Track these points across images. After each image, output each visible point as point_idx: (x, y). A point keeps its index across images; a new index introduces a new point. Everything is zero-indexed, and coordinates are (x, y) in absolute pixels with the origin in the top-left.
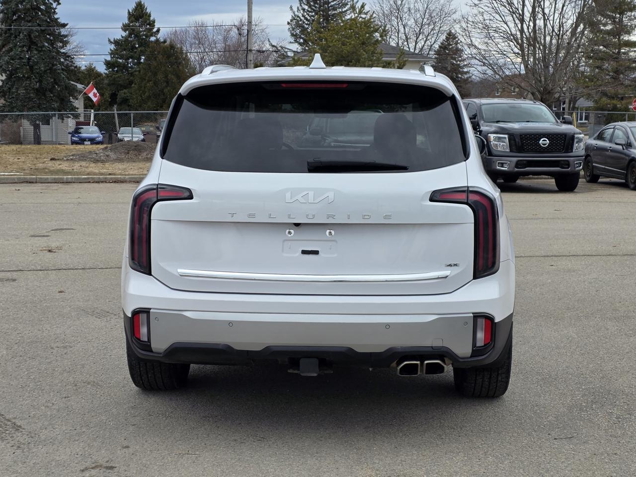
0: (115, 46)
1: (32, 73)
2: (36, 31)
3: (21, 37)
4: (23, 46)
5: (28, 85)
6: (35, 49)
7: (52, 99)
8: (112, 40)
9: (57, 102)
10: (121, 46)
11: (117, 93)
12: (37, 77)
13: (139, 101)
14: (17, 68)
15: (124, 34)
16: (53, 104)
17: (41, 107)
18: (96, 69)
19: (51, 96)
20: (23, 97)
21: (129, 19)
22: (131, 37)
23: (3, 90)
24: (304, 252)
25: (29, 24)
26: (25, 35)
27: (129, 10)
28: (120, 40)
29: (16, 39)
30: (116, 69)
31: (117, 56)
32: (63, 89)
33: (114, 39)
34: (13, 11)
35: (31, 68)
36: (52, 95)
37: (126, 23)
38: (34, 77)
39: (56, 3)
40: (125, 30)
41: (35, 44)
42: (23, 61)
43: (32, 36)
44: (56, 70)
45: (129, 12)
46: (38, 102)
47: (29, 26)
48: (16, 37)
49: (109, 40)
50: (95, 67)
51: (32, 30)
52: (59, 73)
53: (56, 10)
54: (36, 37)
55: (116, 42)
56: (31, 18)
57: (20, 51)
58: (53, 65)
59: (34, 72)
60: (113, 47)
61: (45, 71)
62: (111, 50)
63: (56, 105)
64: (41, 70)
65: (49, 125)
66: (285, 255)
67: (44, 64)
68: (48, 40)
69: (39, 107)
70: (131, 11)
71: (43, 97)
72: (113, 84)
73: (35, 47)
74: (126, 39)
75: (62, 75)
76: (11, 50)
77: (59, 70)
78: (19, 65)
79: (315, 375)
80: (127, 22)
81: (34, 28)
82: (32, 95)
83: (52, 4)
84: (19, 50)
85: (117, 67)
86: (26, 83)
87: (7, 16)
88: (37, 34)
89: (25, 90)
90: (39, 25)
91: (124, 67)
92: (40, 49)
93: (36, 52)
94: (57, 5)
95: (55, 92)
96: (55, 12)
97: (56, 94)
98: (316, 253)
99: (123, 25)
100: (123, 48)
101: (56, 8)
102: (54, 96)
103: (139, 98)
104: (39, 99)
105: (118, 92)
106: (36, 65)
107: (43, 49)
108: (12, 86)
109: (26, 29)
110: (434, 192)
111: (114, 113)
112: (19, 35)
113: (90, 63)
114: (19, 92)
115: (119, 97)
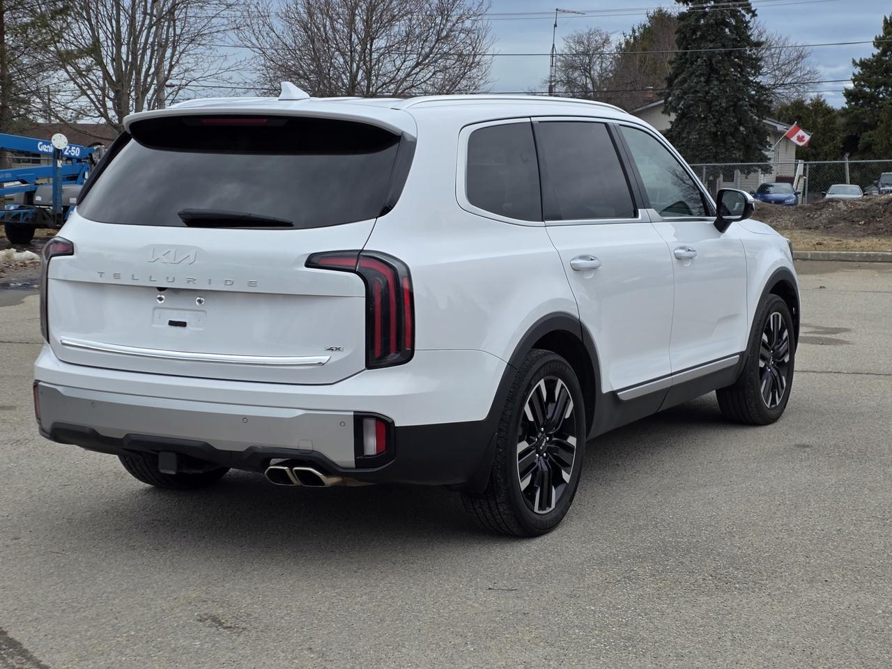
0: (862, 69)
1: (710, 112)
2: (719, 54)
3: (699, 63)
4: (701, 75)
5: (702, 127)
6: (716, 78)
7: (733, 147)
8: (858, 61)
9: (740, 150)
10: (871, 68)
11: (858, 136)
12: (716, 117)
13: (884, 146)
14: (691, 105)
15: (877, 51)
16: (735, 154)
17: (718, 158)
18: (826, 103)
19: (732, 143)
20: (694, 144)
21: (885, 29)
22: (886, 56)
23: (671, 135)
24: (172, 323)
25: (711, 45)
26: (705, 60)
27: (885, 18)
28: (869, 60)
29: (692, 66)
30: (861, 102)
31: (863, 83)
32: (750, 132)
33: (861, 59)
34: (691, 29)
35: (709, 103)
36: (734, 141)
37: (880, 36)
38: (711, 117)
39: (750, 14)
40: (878, 47)
41: (716, 71)
42: (699, 95)
43: (714, 61)
44: (742, 106)
45: (886, 20)
46: (715, 151)
47: (710, 48)
48: (692, 63)
49: (854, 62)
50: (824, 101)
51: (714, 52)
52: (745, 111)
53: (749, 25)
54: (719, 62)
55: (863, 64)
56: (714, 37)
57: (696, 83)
58: (739, 100)
59: (713, 109)
60: (858, 70)
61: (726, 109)
62: (854, 74)
63: (738, 154)
64: (722, 108)
65: (733, 181)
66: (154, 325)
67: (726, 98)
68: (736, 66)
69: (715, 157)
70: (888, 18)
71: (722, 144)
72: (855, 123)
73: (716, 76)
74: (878, 59)
75: (749, 112)
76: (684, 81)
77: (746, 106)
78: (692, 100)
79: (173, 473)
80: (882, 34)
81: (717, 51)
82: (707, 141)
83: (744, 16)
84: (695, 81)
85: (862, 98)
86: (700, 126)
87: (683, 35)
88: (721, 58)
89: (699, 134)
90: (724, 46)
91: (873, 98)
92: (723, 79)
93: (716, 83)
94: (751, 17)
95: (739, 137)
96: (747, 27)
97: (740, 139)
98: (183, 324)
99: (876, 38)
100: (872, 71)
101: (749, 22)
102: (736, 142)
103: (885, 142)
104: (716, 147)
105: (861, 134)
106: (717, 100)
107: (727, 78)
108: (683, 129)
109: (706, 52)
110: (312, 256)
111: (844, 164)
112: (696, 61)
113: (818, 95)
114: (690, 137)
115: (861, 141)
